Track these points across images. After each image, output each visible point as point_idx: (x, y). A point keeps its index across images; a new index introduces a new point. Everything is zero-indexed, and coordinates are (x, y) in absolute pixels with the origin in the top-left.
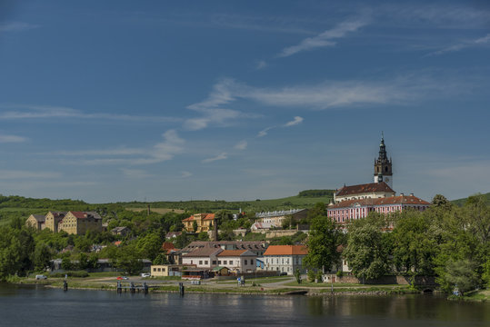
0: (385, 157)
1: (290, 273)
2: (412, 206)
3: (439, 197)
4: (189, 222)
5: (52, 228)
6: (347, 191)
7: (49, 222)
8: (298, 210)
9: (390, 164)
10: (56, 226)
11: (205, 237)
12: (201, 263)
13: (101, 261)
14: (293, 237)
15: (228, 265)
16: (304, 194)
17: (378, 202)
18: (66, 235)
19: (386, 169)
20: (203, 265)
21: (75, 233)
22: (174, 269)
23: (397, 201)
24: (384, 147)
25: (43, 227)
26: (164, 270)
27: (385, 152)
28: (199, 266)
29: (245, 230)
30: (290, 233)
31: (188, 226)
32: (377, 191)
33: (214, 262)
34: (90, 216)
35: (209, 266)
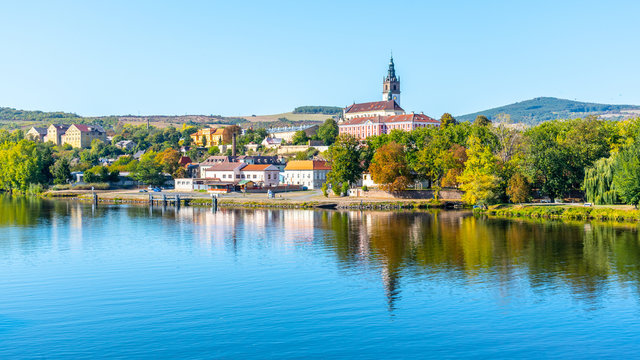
0: (394, 76)
1: (311, 187)
2: (422, 123)
3: (447, 115)
4: (198, 136)
5: (55, 141)
6: (355, 108)
7: (51, 135)
8: (308, 127)
9: (399, 83)
10: (59, 139)
11: (215, 152)
12: (224, 176)
13: (122, 174)
14: (306, 152)
15: (252, 179)
16: (299, 111)
17: (389, 119)
18: (70, 148)
19: (395, 87)
20: (227, 179)
21: (80, 146)
22: (199, 183)
23: (408, 118)
24: (393, 65)
25: (46, 139)
26: (188, 183)
27: (394, 71)
28: (223, 180)
29: (256, 146)
30: (302, 148)
31: (197, 140)
32: (386, 109)
33: (238, 176)
34: (94, 129)
35: (232, 180)
